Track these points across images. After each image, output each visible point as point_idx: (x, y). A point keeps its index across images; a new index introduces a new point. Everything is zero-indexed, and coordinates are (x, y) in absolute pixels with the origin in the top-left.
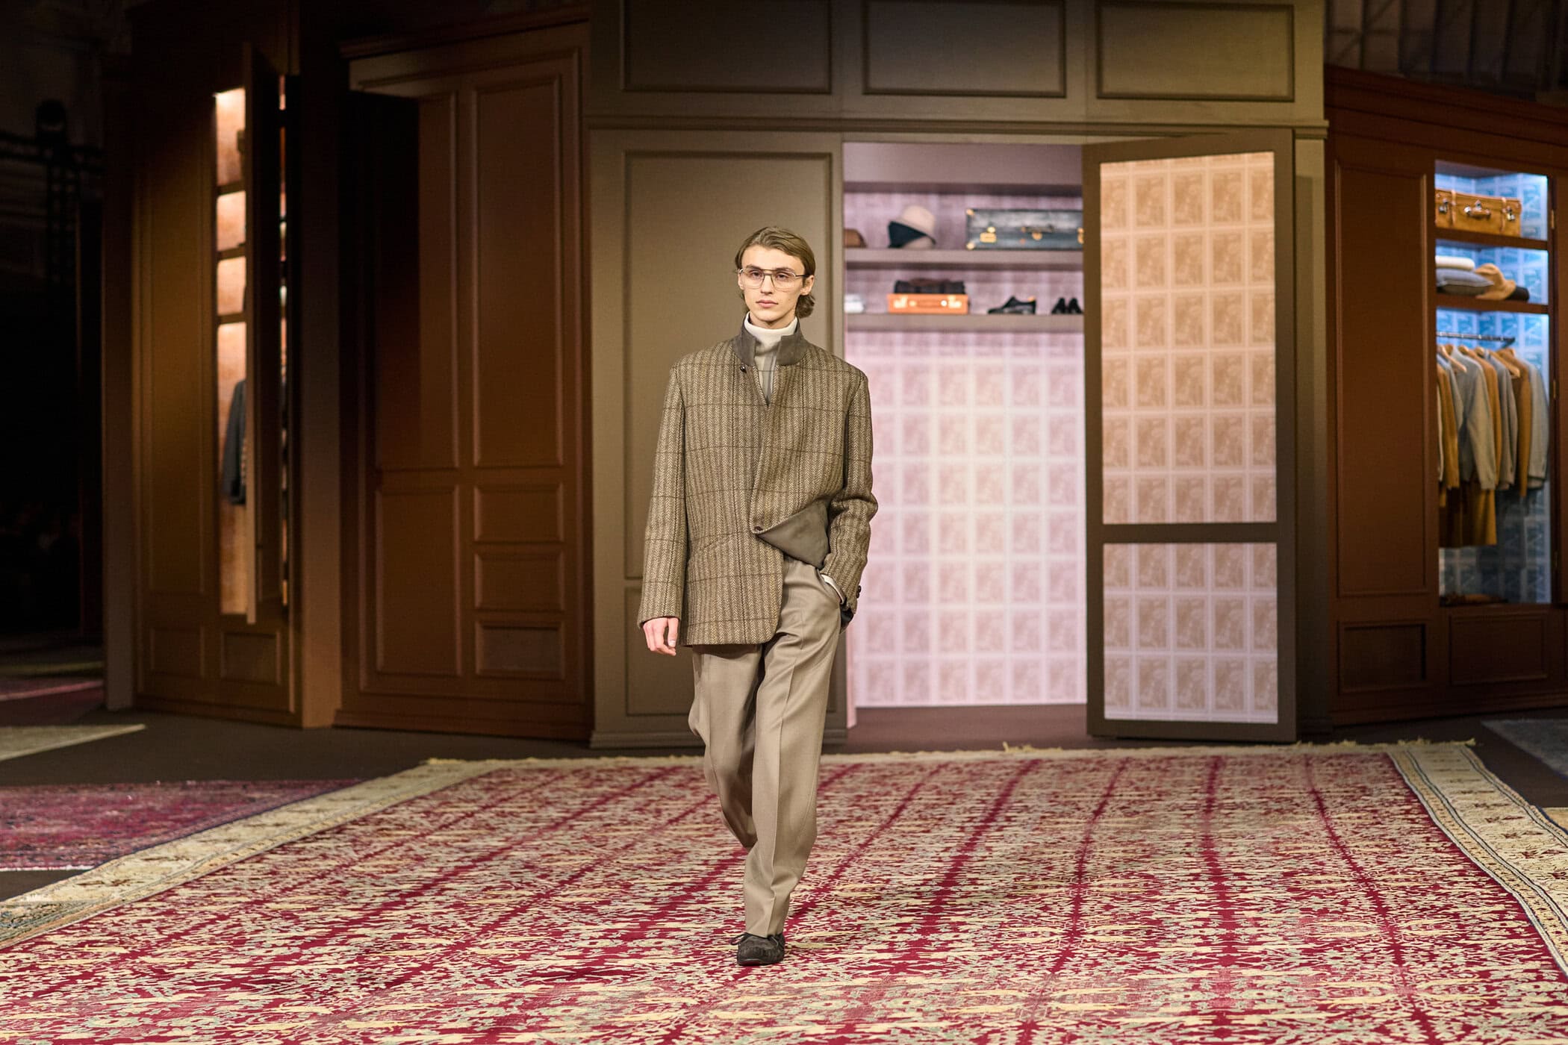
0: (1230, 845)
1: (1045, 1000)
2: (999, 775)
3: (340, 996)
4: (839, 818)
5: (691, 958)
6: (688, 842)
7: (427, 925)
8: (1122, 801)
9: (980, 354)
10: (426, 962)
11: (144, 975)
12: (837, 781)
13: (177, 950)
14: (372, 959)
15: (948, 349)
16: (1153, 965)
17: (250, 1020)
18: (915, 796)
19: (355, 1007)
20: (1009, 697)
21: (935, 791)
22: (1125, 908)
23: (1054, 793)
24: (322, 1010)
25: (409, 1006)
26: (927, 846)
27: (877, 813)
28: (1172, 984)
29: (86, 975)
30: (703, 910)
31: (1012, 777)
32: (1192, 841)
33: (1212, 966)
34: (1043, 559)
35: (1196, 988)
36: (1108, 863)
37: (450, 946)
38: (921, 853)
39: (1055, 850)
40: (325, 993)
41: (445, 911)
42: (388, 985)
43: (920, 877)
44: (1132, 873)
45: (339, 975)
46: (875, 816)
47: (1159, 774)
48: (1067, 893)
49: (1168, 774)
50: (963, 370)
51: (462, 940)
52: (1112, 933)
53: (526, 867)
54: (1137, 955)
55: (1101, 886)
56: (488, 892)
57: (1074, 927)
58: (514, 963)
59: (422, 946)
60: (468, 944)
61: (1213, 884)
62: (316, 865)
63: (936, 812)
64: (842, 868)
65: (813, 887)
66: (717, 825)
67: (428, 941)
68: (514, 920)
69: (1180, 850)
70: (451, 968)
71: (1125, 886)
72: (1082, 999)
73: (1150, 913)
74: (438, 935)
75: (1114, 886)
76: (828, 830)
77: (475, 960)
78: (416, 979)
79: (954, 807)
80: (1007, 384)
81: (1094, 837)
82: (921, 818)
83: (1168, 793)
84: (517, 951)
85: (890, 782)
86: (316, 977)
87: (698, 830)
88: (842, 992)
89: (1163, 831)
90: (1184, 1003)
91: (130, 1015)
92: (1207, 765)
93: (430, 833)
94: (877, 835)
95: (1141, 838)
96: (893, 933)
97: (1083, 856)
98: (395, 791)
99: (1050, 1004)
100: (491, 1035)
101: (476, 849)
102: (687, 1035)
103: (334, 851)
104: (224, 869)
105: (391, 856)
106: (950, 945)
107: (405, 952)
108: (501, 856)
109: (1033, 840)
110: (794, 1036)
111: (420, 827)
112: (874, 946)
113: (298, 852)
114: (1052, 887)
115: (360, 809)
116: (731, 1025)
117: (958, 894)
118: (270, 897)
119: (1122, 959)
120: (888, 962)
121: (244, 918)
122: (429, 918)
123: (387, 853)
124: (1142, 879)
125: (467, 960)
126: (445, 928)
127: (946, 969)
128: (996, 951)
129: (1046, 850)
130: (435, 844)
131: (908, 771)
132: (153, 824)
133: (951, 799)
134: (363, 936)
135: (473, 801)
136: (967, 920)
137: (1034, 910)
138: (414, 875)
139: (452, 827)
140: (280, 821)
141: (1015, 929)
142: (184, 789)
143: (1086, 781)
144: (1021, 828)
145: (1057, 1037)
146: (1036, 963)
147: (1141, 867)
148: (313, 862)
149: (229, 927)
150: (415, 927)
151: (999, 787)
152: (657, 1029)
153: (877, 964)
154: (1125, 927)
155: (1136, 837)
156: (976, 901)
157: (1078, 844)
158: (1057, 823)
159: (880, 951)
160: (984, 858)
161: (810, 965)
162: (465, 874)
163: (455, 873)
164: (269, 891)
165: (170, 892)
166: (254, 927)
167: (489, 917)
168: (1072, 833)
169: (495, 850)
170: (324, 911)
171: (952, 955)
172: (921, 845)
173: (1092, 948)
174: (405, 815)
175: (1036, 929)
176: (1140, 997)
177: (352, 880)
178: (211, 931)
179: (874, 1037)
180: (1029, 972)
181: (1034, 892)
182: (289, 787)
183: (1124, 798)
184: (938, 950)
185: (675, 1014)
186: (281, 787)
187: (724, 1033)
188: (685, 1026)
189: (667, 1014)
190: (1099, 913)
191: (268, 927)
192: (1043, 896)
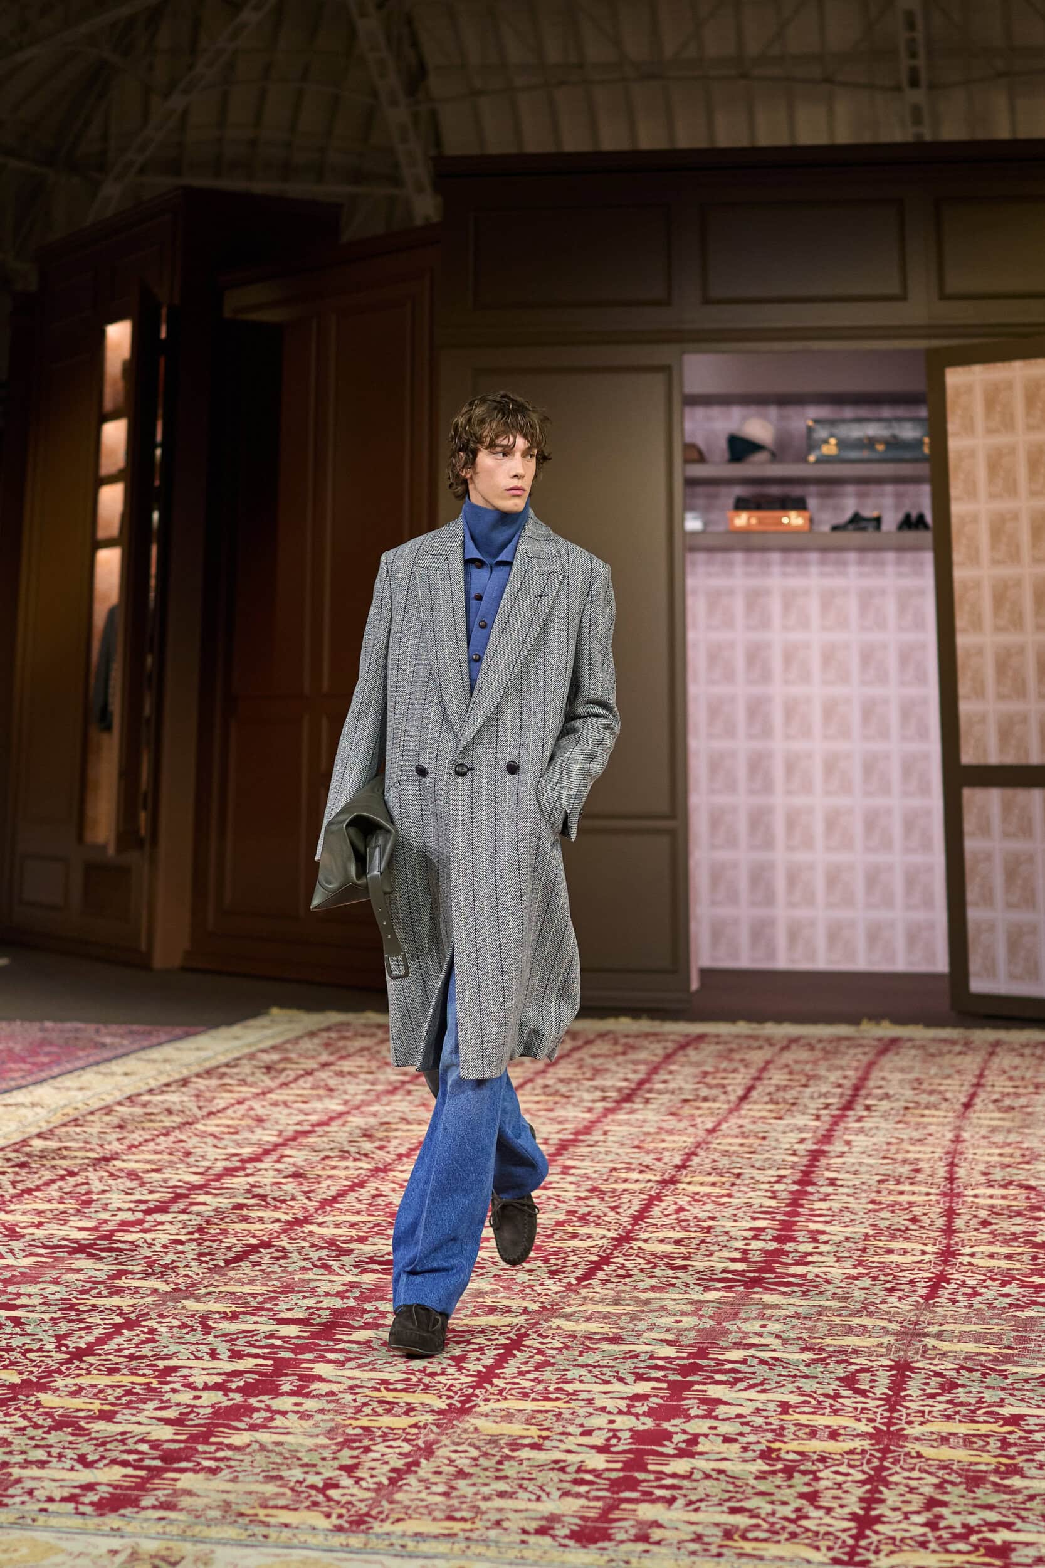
1: (919, 1335)
2: (856, 1055)
3: (181, 1271)
4: (684, 1097)
7: (266, 1196)
8: (994, 1092)
9: (823, 575)
10: (265, 1238)
12: (681, 1052)
13: (29, 1206)
14: (213, 1232)
16: (1041, 1300)
17: (94, 1291)
18: (765, 1075)
19: (194, 1285)
20: (862, 962)
21: (787, 1070)
22: (1006, 1226)
24: (163, 1287)
25: (247, 1289)
26: (780, 1136)
27: (725, 1093)
30: (544, 1198)
31: (870, 1057)
34: (896, 803)
36: (982, 1167)
37: (288, 1222)
38: (774, 1144)
39: (922, 1148)
40: (165, 1266)
41: (284, 1180)
42: (227, 1262)
43: (774, 1171)
44: (1011, 1183)
45: (180, 1248)
46: (723, 1097)
48: (938, 1202)
51: (300, 1216)
52: (991, 1256)
53: (365, 1136)
54: (1023, 1286)
55: (976, 1196)
56: (327, 1162)
57: (948, 1246)
58: (351, 1246)
59: (261, 1220)
60: (306, 1221)
62: (161, 1121)
63: (789, 1095)
64: (690, 1155)
65: (658, 1178)
66: (557, 1099)
67: (266, 1214)
68: (352, 1196)
70: (288, 1246)
71: (1004, 1197)
72: (962, 1337)
73: (1034, 1234)
74: (276, 1208)
75: (991, 1197)
76: (673, 1110)
77: (312, 1239)
78: (254, 1257)
79: (808, 1090)
80: (852, 606)
81: (965, 1135)
82: (772, 1101)
84: (354, 1233)
85: (737, 1056)
86: (158, 1248)
87: (538, 1102)
88: (693, 1307)
93: (271, 1091)
94: (725, 1119)
95: (1019, 1139)
96: (745, 1239)
97: (954, 1158)
98: (237, 1043)
99: (925, 1340)
100: (328, 1329)
101: (315, 1112)
102: (528, 1347)
103: (179, 1107)
104: (76, 1120)
105: (233, 1115)
106: (810, 1259)
107: (244, 1226)
108: (340, 1122)
109: (896, 1135)
110: (642, 1357)
111: (261, 1084)
112: (726, 1254)
113: (145, 1105)
114: (920, 1194)
115: (205, 1060)
116: (575, 1337)
117: (816, 1196)
118: (117, 1153)
119: (1005, 1290)
120: (741, 1273)
121: (92, 1175)
122: (268, 1188)
123: (230, 1112)
124: (1023, 1191)
125: (304, 1240)
126: (283, 1201)
127: (807, 1287)
128: (861, 1270)
129: (911, 1148)
130: (275, 1104)
131: (756, 1044)
132: (12, 1066)
133: (804, 1081)
134: (204, 1204)
135: (313, 1057)
136: (828, 1228)
137: (901, 1220)
138: (254, 1138)
139: (292, 1085)
140: (129, 1071)
141: (881, 1244)
142: (43, 1030)
143: (953, 1066)
144: (881, 1120)
145: (935, 1382)
146: (907, 1288)
147: (1020, 1175)
148: (158, 1118)
149: (77, 1185)
150: (254, 1197)
151: (856, 1069)
152: (496, 1336)
153: (730, 1276)
154: (1005, 1250)
155: (1013, 1138)
156: (836, 1206)
157: (948, 1143)
158: (923, 1116)
159: (733, 1260)
160: (842, 1155)
161: (657, 1271)
162: (304, 1140)
163: (294, 1139)
164: (116, 1147)
165: (25, 1142)
166: (101, 1187)
167: (327, 1190)
168: (940, 1128)
169: (333, 1115)
170: (168, 1173)
171: (812, 1270)
172: (774, 1134)
173: (969, 1274)
174: (248, 1070)
175: (905, 1245)
176: (1027, 1340)
177: (195, 1141)
178: (61, 1188)
179: (729, 1366)
180: (900, 1299)
181: (901, 1198)
182: (138, 1033)
183: (997, 1089)
184: (797, 1263)
185: (516, 1320)
186: (131, 1032)
187: (567, 1347)
188: (526, 1335)
189: (508, 1320)
190: (976, 1230)
191: (114, 1188)
192: (911, 1204)
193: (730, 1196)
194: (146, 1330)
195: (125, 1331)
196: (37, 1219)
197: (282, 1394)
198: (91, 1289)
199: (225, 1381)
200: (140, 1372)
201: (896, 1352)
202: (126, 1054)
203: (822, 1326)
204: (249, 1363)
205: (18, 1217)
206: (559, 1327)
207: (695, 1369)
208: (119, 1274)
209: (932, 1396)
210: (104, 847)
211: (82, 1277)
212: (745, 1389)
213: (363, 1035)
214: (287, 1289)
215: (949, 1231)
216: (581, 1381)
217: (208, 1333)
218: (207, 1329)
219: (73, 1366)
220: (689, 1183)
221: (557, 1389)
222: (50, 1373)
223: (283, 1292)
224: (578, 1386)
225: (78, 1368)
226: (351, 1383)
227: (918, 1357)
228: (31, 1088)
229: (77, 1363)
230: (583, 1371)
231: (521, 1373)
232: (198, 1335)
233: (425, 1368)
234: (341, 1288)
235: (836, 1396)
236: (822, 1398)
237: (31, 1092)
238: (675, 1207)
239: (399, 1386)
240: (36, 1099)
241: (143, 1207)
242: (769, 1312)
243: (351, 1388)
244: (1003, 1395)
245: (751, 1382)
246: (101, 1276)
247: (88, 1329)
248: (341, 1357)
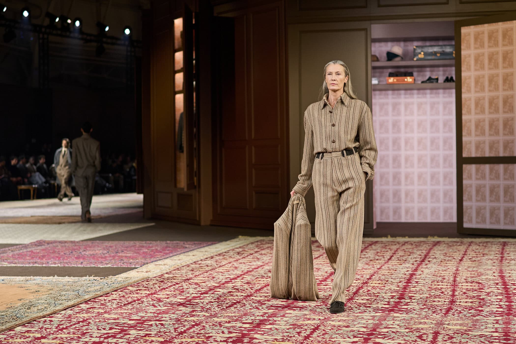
0: (510, 273)
1: (442, 324)
2: (425, 247)
3: (212, 310)
4: (371, 259)
5: (322, 304)
6: (321, 266)
7: (238, 289)
8: (470, 256)
9: (418, 98)
10: (238, 301)
11: (155, 300)
12: (370, 247)
13: (164, 293)
14: (222, 299)
15: (407, 96)
16: (481, 314)
17: (185, 316)
18: (397, 253)
19: (216, 314)
20: (429, 219)
21: (403, 251)
22: (471, 294)
23: (445, 253)
24: (207, 314)
25: (233, 315)
26: (401, 270)
27: (384, 258)
28: (488, 321)
29: (138, 300)
30: (326, 288)
31: (431, 247)
32: (495, 271)
33: (503, 316)
34: (441, 170)
35: (497, 323)
36: (465, 278)
37: (245, 296)
38: (399, 272)
39: (446, 273)
40: (208, 309)
41: (244, 285)
42: (227, 307)
43: (398, 280)
44: (473, 282)
45: (212, 304)
46: (383, 259)
47: (483, 247)
48: (450, 287)
49: (487, 248)
50: (413, 103)
51: (249, 294)
52: (466, 302)
53: (269, 272)
54: (476, 310)
55: (462, 286)
56: (257, 279)
57: (453, 300)
58: (265, 302)
59: (237, 295)
60: (251, 295)
61: (503, 287)
63: (404, 258)
64: (372, 276)
65: (362, 282)
67: (238, 294)
68: (265, 289)
69: (491, 274)
70: (245, 303)
71: (471, 286)
72: (455, 325)
73: (480, 296)
74: (242, 292)
75: (467, 286)
76: (367, 263)
77: (253, 301)
78: (235, 306)
79: (410, 257)
80: (428, 108)
81: (460, 269)
82: (398, 260)
83: (487, 254)
84: (266, 299)
85: (388, 247)
86: (205, 304)
87: (324, 261)
88: (372, 318)
89: (485, 267)
90: (493, 328)
91: (151, 313)
92: (501, 244)
93: (239, 259)
94: (384, 265)
95: (477, 270)
96: (389, 298)
97: (456, 275)
98: (228, 246)
99: (444, 326)
100: (258, 325)
101: (253, 265)
102: (320, 329)
103: (210, 265)
104: (178, 269)
105: (228, 267)
106: (409, 304)
107: (232, 297)
108: (261, 268)
109: (438, 269)
110: (356, 331)
111: (236, 258)
112: (383, 303)
113: (200, 264)
114: (445, 285)
115: (218, 251)
116: (335, 326)
117: (412, 286)
118: (191, 278)
119: (470, 312)
120: (387, 308)
121: (184, 284)
122: (239, 287)
123: (226, 266)
124: (477, 284)
125: (251, 301)
126: (244, 290)
127: (407, 312)
128: (425, 307)
129: (442, 272)
130: (241, 263)
131: (394, 244)
132: (157, 254)
133: (409, 254)
134: (219, 291)
135: (253, 250)
136: (415, 295)
137: (438, 293)
138: (234, 273)
139: (246, 258)
140: (194, 254)
141: (431, 299)
142: (166, 243)
143: (457, 249)
144: (433, 265)
145: (447, 337)
146: (439, 311)
147: (477, 280)
148: (204, 268)
149: (179, 287)
150: (235, 289)
151: (426, 250)
152: (310, 326)
153: (384, 309)
154: (471, 300)
155: (475, 269)
156: (418, 289)
157: (454, 271)
158: (447, 263)
159: (385, 304)
160: (420, 274)
161: (361, 308)
162: (250, 273)
163: (247, 273)
164: (191, 276)
165: (162, 275)
166: (187, 287)
167: (257, 287)
168: (452, 267)
169: (259, 266)
170: (207, 283)
171: (409, 307)
172: (399, 269)
173: (459, 307)
174: (232, 254)
175: (439, 300)
176: (476, 325)
177: (216, 274)
178: (174, 288)
179: (383, 333)
180: (437, 314)
181: (438, 287)
182: (197, 244)
183: (470, 255)
184: (405, 305)
185: (316, 322)
186: (195, 244)
187: (332, 329)
188: (320, 326)
189: (314, 322)
190: (462, 295)
191: (191, 287)
192: (441, 288)
193: (384, 287)
194: (202, 326)
195: (195, 327)
196: (167, 296)
197: (244, 343)
198: (185, 315)
199: (227, 340)
200: (201, 338)
201: (435, 329)
202: (193, 250)
203: (412, 322)
204: (234, 335)
205: (161, 296)
206: (330, 324)
207: (372, 334)
208: (193, 311)
209: (446, 341)
210: (183, 189)
211: (182, 312)
212: (388, 340)
213: (268, 243)
214: (245, 315)
215: (453, 295)
216: (337, 338)
217: (221, 327)
218: (221, 326)
219: (180, 336)
220: (372, 283)
221: (329, 340)
222: (173, 338)
223: (244, 315)
224: (335, 339)
225: (181, 337)
226: (266, 339)
227: (442, 330)
228: (164, 260)
229: (181, 335)
230: (337, 335)
231: (318, 336)
232: (218, 327)
233: (288, 335)
234: (262, 314)
235: (416, 341)
236: (411, 342)
237: (164, 261)
238: (367, 290)
239: (280, 340)
240: (165, 263)
241: (200, 293)
242: (395, 319)
243: (266, 341)
244: (467, 340)
245: (389, 338)
246: (187, 312)
247: (184, 326)
248: (262, 333)
